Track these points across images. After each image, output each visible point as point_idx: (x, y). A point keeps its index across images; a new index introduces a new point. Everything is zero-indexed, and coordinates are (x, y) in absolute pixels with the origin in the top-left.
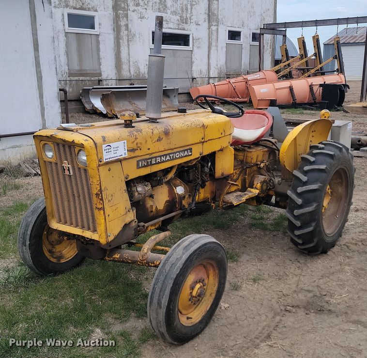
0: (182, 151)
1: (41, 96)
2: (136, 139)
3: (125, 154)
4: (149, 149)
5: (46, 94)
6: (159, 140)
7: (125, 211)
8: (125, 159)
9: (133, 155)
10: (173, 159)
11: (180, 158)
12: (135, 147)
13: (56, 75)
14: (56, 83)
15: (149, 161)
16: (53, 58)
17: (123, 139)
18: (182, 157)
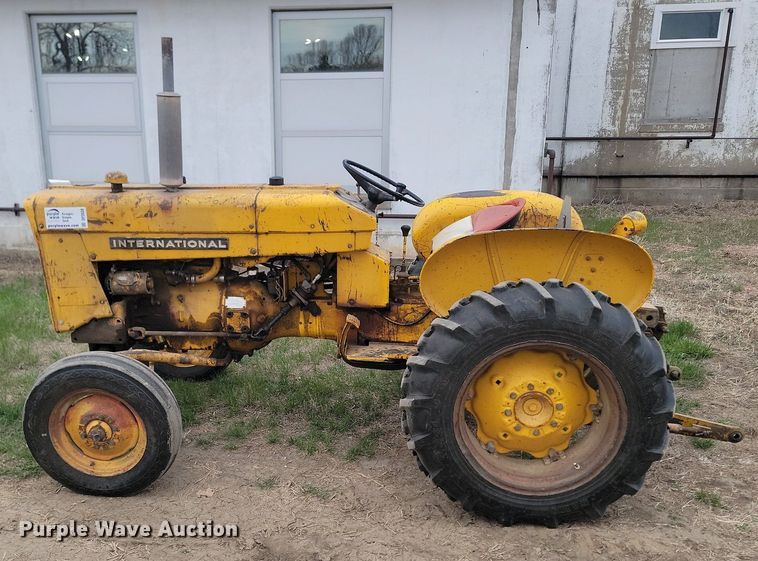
0: (202, 240)
1: (508, 161)
2: (104, 207)
3: (83, 225)
4: (128, 225)
5: (517, 157)
6: (149, 215)
7: (92, 301)
8: (84, 232)
9: (97, 228)
10: (182, 248)
11: (197, 248)
12: (102, 219)
13: (541, 129)
14: (540, 142)
15: (131, 242)
16: (542, 100)
17: (80, 205)
18: (202, 248)
